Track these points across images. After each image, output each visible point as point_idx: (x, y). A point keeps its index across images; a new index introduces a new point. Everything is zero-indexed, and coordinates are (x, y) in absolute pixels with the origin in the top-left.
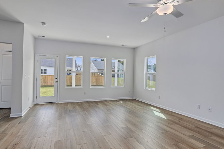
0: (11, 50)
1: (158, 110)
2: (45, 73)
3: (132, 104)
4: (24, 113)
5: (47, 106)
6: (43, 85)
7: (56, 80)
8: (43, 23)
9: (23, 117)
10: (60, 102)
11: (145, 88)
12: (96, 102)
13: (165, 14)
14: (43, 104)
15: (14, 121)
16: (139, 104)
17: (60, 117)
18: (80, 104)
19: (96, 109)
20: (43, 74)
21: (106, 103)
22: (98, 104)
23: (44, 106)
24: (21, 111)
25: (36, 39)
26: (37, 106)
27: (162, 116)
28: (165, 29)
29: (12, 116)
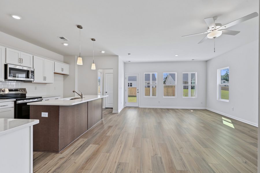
1: (230, 121)
2: (131, 86)
3: (202, 113)
4: (119, 111)
6: (130, 95)
7: (138, 91)
8: (129, 54)
10: (140, 107)
11: (219, 99)
12: (168, 109)
13: (214, 38)
14: (130, 107)
15: (115, 115)
16: (209, 114)
18: (155, 110)
19: (166, 114)
20: (130, 87)
21: (177, 110)
22: (169, 111)
23: (130, 109)
25: (125, 63)
26: (127, 109)
27: (232, 126)
28: (214, 49)
29: (114, 112)
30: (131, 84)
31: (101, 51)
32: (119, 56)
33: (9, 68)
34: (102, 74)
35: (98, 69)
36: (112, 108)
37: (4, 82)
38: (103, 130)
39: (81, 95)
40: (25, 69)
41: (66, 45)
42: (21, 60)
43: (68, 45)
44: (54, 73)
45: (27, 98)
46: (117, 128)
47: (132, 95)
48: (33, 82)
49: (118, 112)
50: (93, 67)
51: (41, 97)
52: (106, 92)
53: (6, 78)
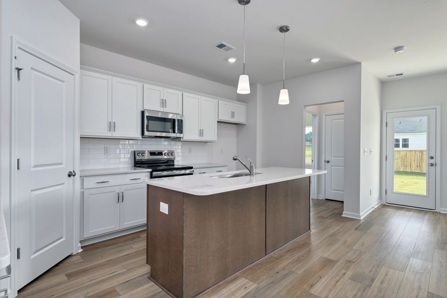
2: (405, 146)
4: (364, 214)
6: (402, 170)
7: (433, 161)
8: (397, 49)
9: (361, 222)
10: (442, 210)
15: (348, 224)
20: (401, 148)
25: (384, 84)
29: (346, 214)
30: (405, 140)
31: (310, 60)
32: (364, 65)
33: (147, 116)
34: (317, 118)
35: (305, 106)
36: (343, 202)
37: (140, 140)
38: (306, 267)
39: (249, 167)
40: (170, 116)
41: (232, 60)
42: (163, 103)
43: (236, 61)
44: (218, 122)
45: (175, 167)
46: (349, 273)
47: (408, 170)
48: (182, 140)
49: (360, 216)
50: (284, 98)
51: (191, 168)
52: (328, 162)
53: (143, 134)
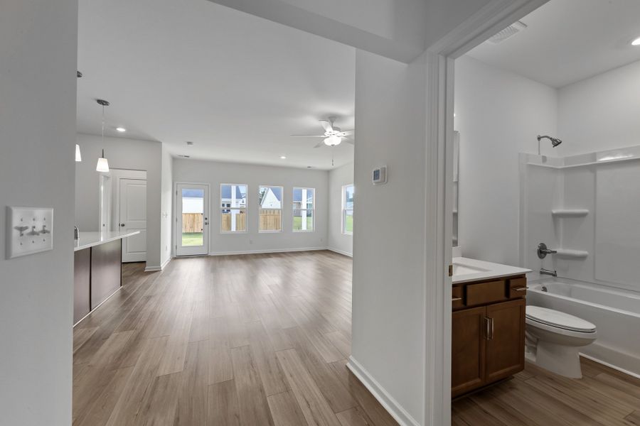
0: (145, 178)
4: (163, 265)
5: (193, 260)
7: (207, 221)
8: (189, 143)
9: (162, 272)
10: (211, 253)
11: (344, 232)
17: (214, 270)
18: (243, 257)
24: (159, 263)
25: (174, 159)
29: (148, 269)
31: (117, 127)
32: (163, 144)
36: (145, 262)
49: (161, 268)
52: (123, 225)
